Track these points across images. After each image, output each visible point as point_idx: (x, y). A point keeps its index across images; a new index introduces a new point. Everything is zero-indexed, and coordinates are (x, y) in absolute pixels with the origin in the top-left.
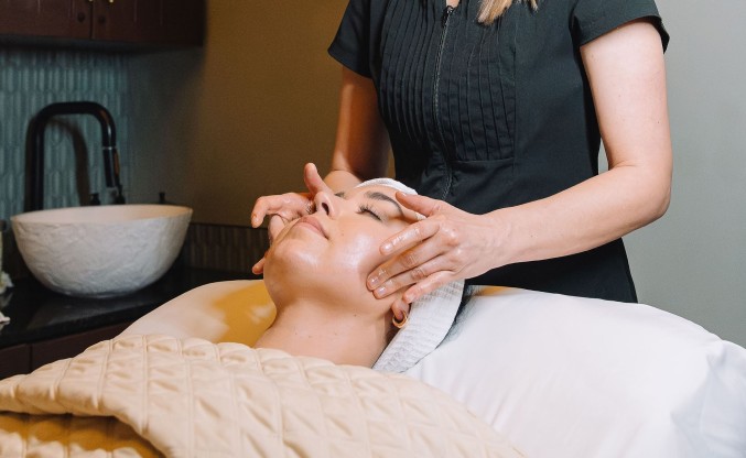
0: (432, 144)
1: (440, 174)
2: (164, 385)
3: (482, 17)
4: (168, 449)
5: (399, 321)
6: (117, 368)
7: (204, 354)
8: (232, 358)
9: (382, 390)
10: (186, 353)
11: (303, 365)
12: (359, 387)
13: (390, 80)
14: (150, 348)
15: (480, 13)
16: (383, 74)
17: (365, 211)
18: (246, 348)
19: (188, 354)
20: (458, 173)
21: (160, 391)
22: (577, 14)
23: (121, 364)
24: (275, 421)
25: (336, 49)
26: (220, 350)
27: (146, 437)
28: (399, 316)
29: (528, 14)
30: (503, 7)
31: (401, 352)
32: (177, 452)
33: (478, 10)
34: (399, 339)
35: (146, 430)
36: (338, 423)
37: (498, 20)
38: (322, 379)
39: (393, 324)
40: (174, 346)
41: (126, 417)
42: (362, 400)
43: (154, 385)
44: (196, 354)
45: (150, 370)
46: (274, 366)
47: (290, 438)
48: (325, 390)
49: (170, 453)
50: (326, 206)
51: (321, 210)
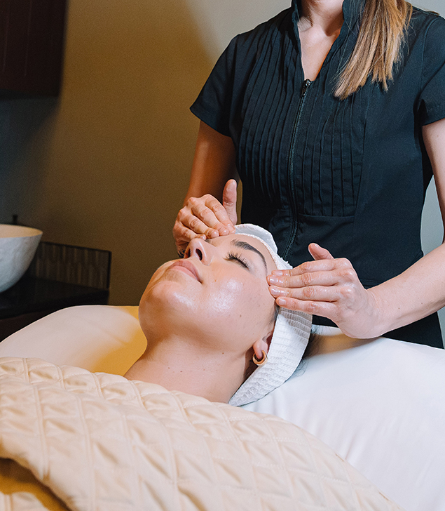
0: (283, 198)
1: (286, 225)
2: (61, 426)
3: (339, 92)
4: (70, 498)
5: (259, 360)
6: (10, 403)
7: (85, 384)
8: (113, 390)
9: (261, 433)
10: (68, 381)
11: (182, 402)
12: (239, 429)
13: (249, 138)
14: (32, 374)
15: (336, 89)
16: (243, 133)
17: (232, 258)
18: (124, 380)
19: (69, 383)
20: (302, 225)
21: (56, 432)
22: (425, 97)
23: (13, 398)
24: (170, 467)
25: (198, 107)
26: (101, 381)
27: (47, 483)
28: (260, 355)
29: (379, 94)
30: (357, 85)
31: (257, 387)
32: (79, 503)
33: (334, 86)
34: (257, 375)
35: (47, 477)
36: (226, 468)
37: (352, 97)
38: (202, 420)
39: (253, 361)
40: (55, 374)
41: (27, 462)
42: (245, 444)
43: (50, 425)
44: (77, 383)
45: (43, 406)
46: (155, 402)
47: (185, 486)
48: (209, 432)
49: (72, 502)
50: (199, 252)
51: (195, 256)
